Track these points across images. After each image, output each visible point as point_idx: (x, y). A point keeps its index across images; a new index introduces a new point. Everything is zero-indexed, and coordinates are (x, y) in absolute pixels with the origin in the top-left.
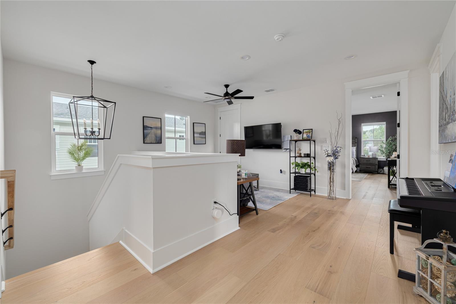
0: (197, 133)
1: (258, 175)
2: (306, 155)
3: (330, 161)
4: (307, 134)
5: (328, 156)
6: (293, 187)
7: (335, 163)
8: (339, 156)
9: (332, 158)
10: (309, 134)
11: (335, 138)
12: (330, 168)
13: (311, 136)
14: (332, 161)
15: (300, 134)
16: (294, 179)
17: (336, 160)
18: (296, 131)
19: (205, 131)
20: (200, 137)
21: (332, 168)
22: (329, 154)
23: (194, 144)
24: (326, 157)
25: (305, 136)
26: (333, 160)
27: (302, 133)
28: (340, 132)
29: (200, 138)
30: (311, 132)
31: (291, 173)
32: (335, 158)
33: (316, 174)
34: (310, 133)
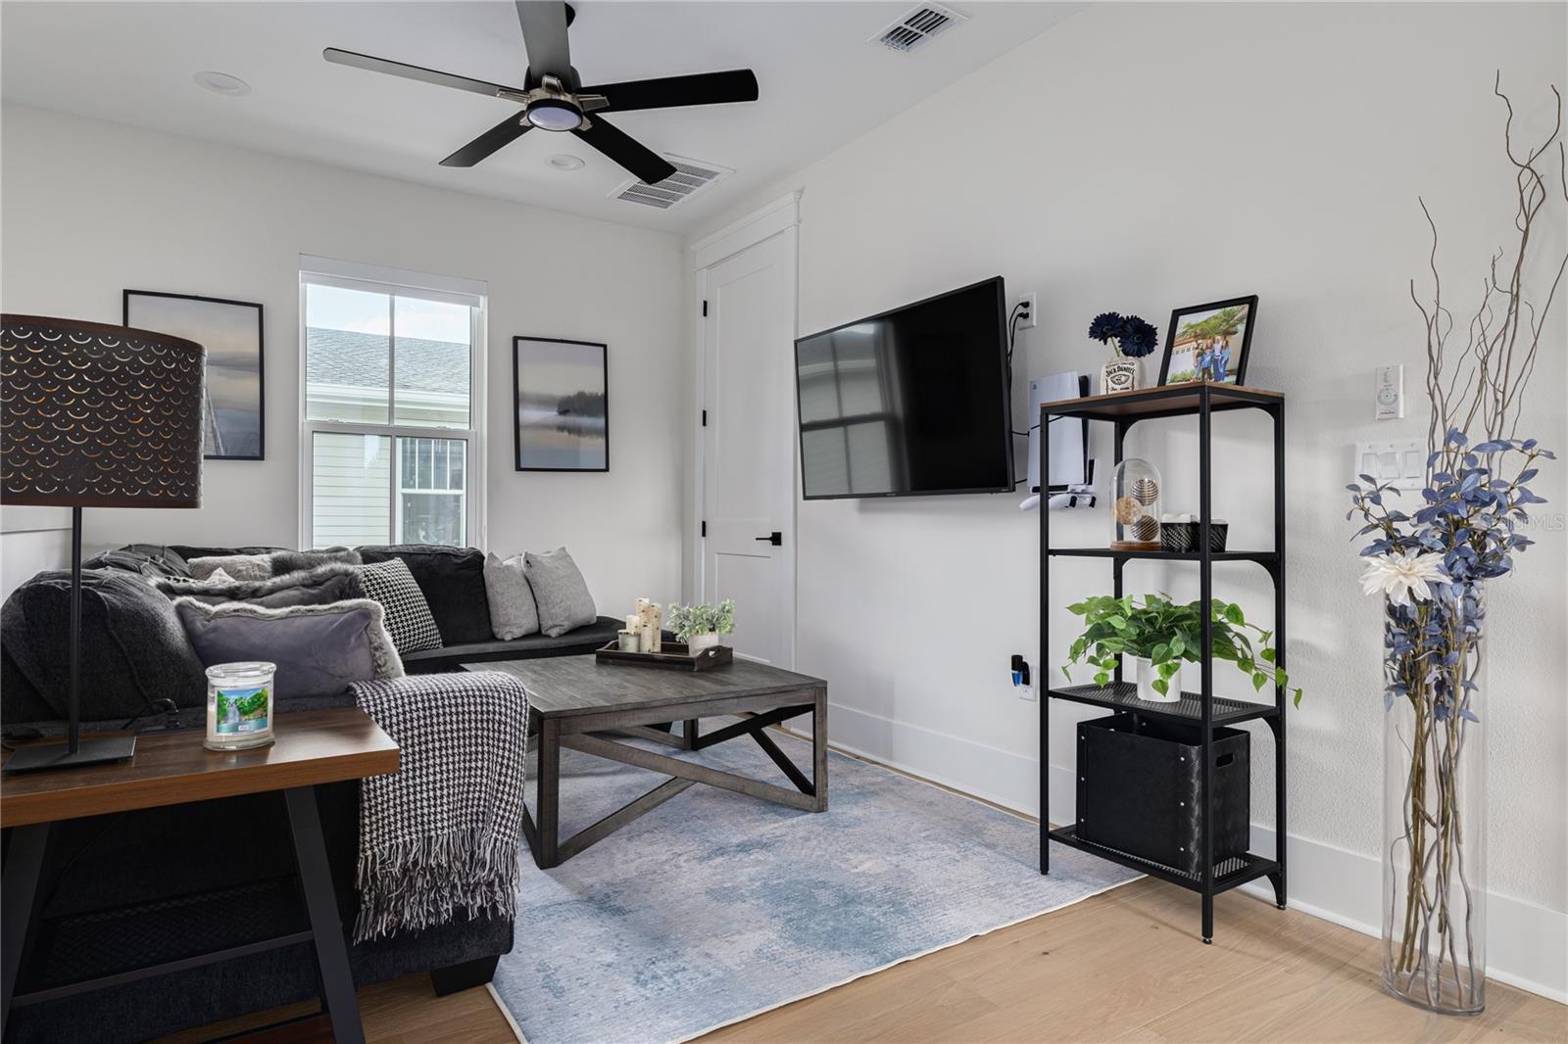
0: (543, 402)
1: (826, 682)
2: (1182, 541)
3: (1408, 603)
4: (1203, 343)
5: (1394, 544)
6: (1064, 814)
7: (1469, 620)
8: (1522, 543)
9: (1430, 566)
10: (1217, 347)
11: (1484, 362)
12: (1408, 680)
13: (1233, 363)
14: (1423, 593)
15: (1139, 354)
16: (1080, 744)
17: (1485, 587)
18: (1106, 327)
19: (600, 391)
20: (561, 428)
21: (1432, 675)
22: (1406, 529)
23: (518, 468)
24: (1370, 551)
25: (1185, 365)
26: (1437, 586)
27: (1162, 338)
28: (1536, 290)
29: (566, 434)
30: (1241, 328)
31: (1057, 695)
32: (1460, 569)
33: (1293, 716)
34: (1227, 333)
